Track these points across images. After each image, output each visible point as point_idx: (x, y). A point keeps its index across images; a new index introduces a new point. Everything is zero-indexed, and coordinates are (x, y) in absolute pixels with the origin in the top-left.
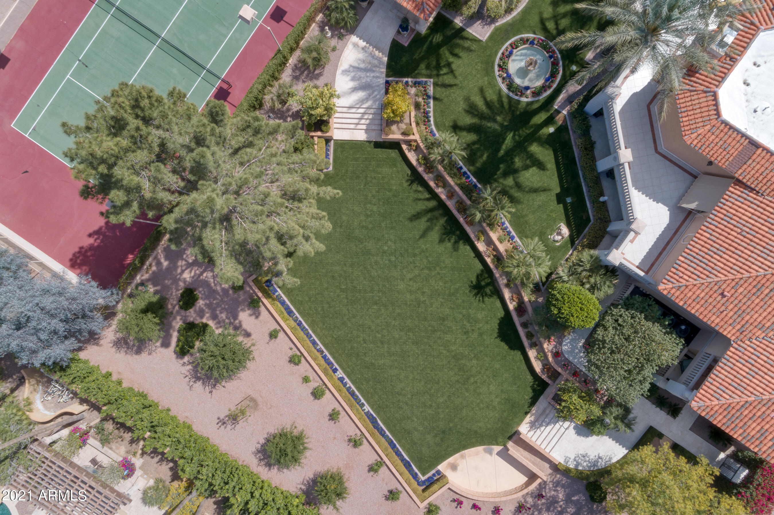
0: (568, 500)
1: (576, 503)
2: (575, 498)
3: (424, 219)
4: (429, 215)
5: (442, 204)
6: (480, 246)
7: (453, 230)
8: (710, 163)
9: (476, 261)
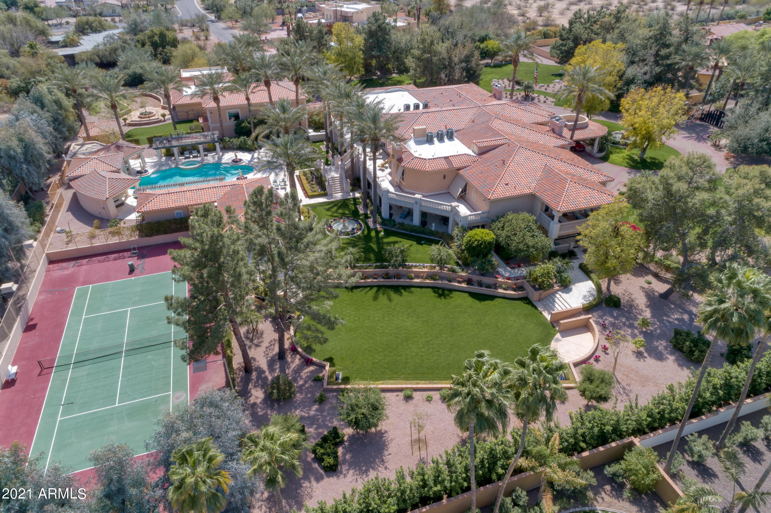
0: (616, 318)
1: (619, 315)
2: (615, 314)
3: (380, 295)
5: (381, 287)
6: (416, 280)
7: (397, 289)
8: (445, 176)
9: (424, 290)
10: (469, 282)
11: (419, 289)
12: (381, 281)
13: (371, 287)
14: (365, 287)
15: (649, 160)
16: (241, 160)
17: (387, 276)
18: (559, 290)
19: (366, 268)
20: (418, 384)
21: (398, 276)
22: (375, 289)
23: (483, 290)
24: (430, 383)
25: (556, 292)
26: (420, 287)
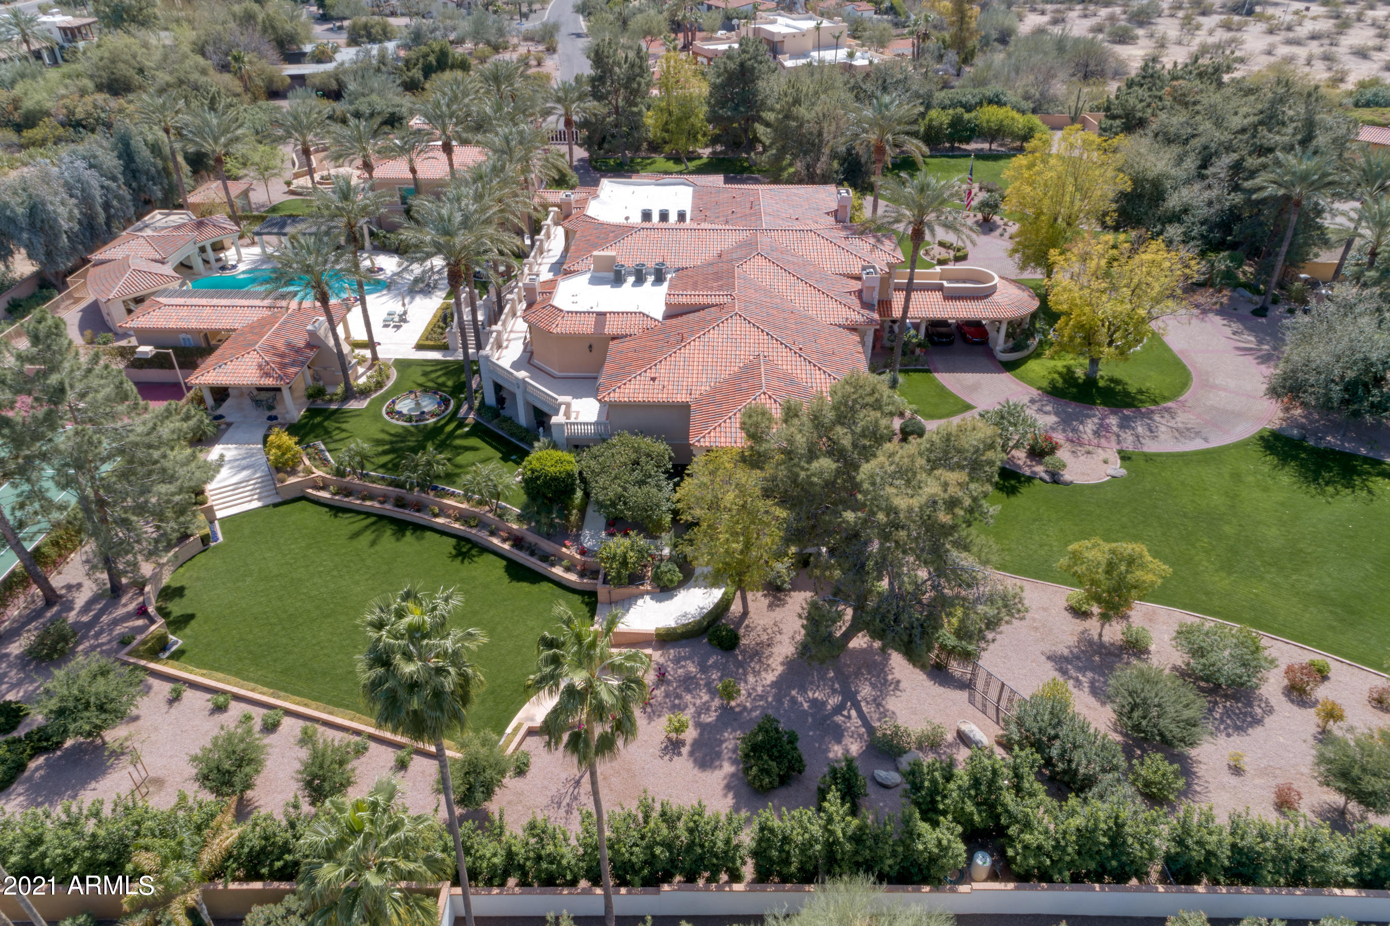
0: (704, 669)
1: (715, 666)
2: (710, 662)
3: (368, 532)
4: (373, 528)
5: (381, 517)
6: (440, 520)
7: (401, 527)
8: (590, 347)
9: (445, 538)
10: (518, 542)
11: (437, 536)
12: (389, 509)
13: (368, 514)
14: (358, 513)
15: (1101, 383)
16: (381, 269)
17: (400, 503)
18: (648, 593)
19: (374, 482)
20: (253, 690)
21: (419, 507)
22: (373, 519)
23: (533, 563)
24: (273, 695)
25: (641, 595)
26: (442, 532)
